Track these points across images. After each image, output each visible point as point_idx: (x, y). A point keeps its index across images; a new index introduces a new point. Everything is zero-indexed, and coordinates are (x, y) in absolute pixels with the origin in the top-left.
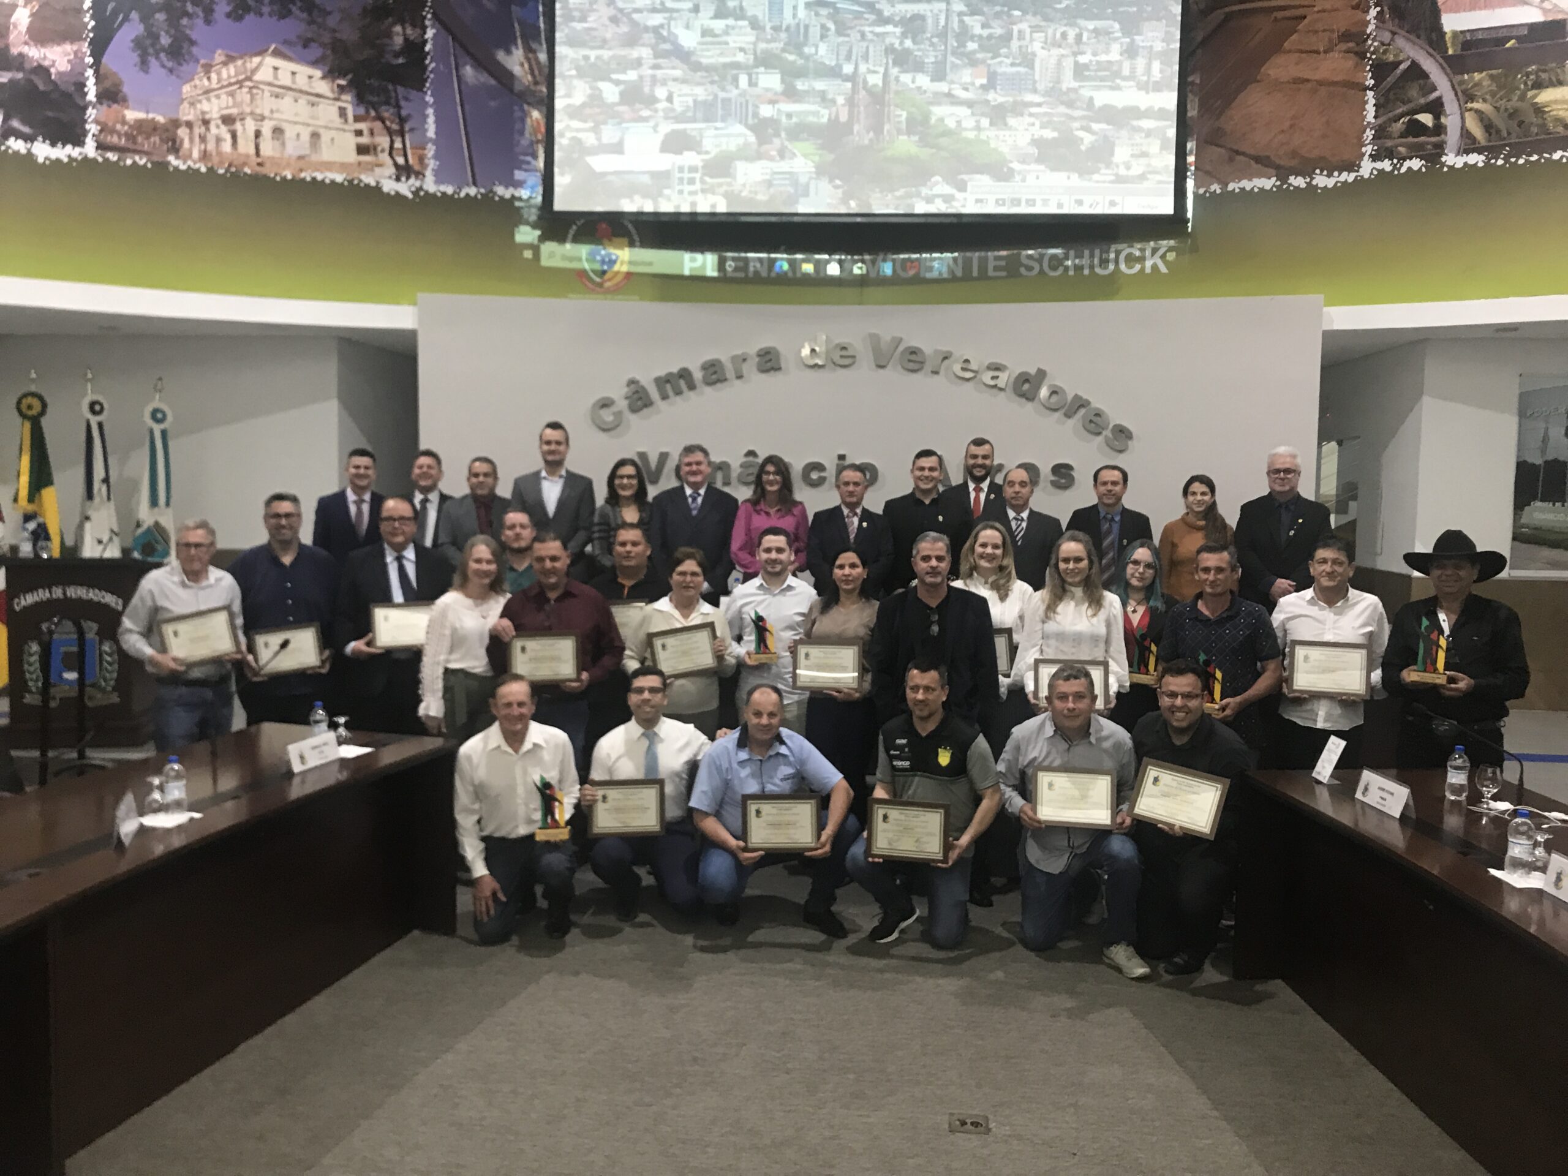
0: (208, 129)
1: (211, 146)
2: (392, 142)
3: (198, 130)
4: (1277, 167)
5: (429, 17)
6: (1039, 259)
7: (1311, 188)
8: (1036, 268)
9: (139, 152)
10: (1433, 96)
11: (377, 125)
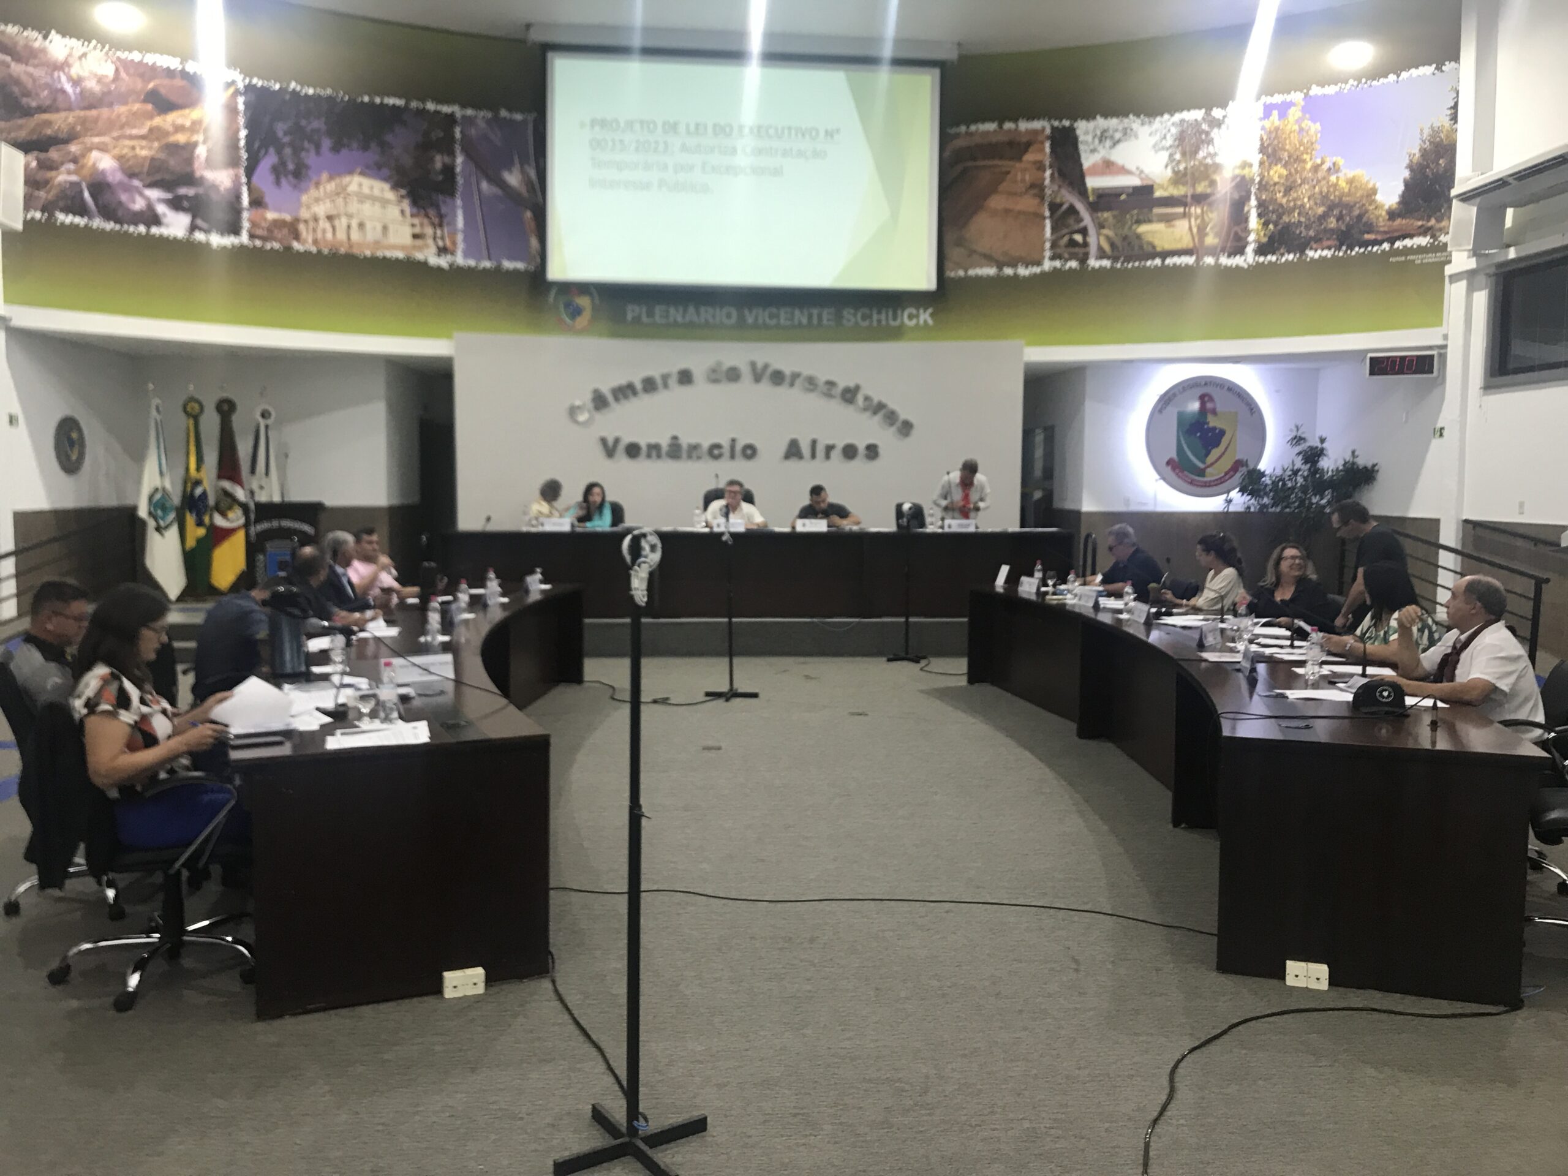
0: (317, 225)
1: (319, 235)
2: (435, 233)
3: (311, 224)
4: (997, 262)
5: (458, 148)
6: (855, 315)
7: (1016, 276)
8: (853, 320)
9: (275, 239)
10: (1082, 225)
11: (426, 221)
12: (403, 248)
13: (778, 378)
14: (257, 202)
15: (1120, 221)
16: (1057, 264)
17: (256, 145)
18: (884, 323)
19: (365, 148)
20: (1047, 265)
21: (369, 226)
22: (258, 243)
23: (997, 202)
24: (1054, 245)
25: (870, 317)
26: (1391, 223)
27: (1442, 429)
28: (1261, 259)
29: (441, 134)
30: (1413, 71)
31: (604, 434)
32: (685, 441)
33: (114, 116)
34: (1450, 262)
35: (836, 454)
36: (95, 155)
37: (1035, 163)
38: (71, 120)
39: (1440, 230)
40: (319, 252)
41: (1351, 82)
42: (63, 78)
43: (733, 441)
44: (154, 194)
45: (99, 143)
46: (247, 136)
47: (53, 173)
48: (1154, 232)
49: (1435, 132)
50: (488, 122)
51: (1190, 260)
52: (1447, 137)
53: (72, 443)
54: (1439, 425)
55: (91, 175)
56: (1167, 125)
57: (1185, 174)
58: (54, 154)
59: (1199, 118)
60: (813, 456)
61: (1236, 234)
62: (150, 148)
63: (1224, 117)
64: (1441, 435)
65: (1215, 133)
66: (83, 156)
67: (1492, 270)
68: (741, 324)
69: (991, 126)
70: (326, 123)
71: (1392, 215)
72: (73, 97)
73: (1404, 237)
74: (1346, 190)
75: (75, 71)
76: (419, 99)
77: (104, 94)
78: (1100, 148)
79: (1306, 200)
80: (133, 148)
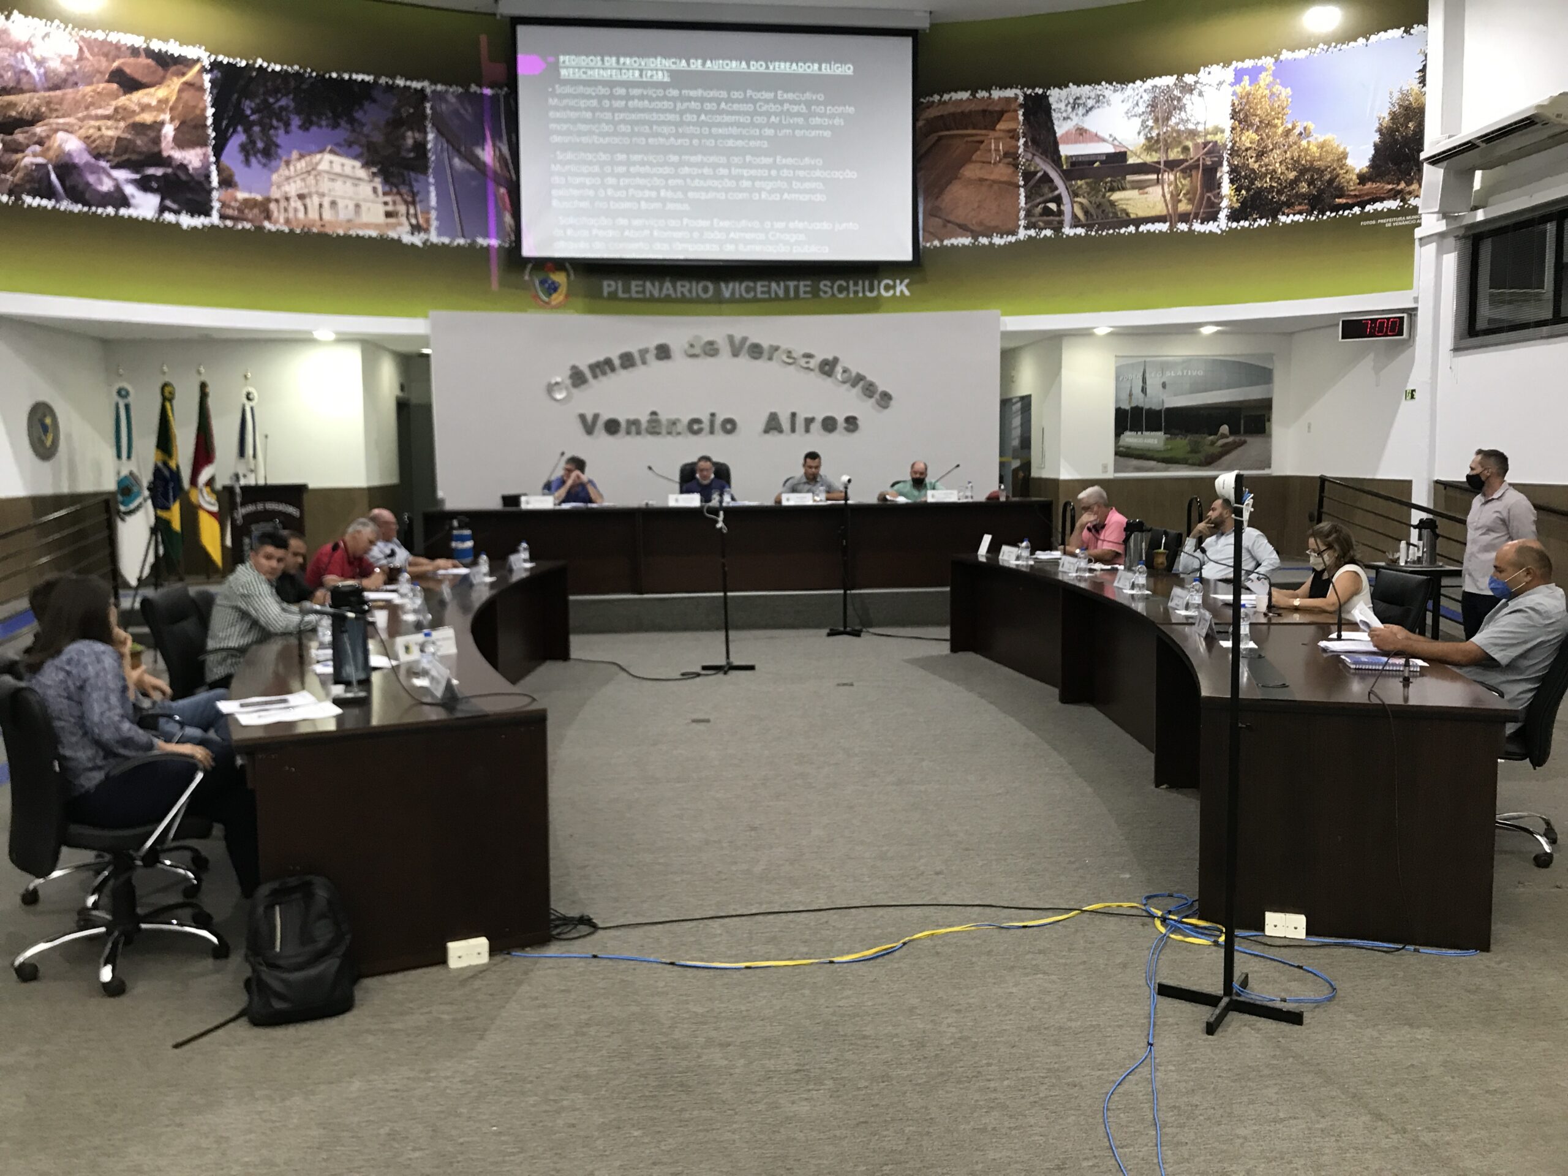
0: (289, 204)
1: (291, 215)
2: (408, 211)
3: (283, 204)
4: (972, 231)
5: (429, 126)
6: (832, 288)
7: (991, 244)
8: (830, 293)
9: (246, 220)
10: (1056, 193)
11: (398, 198)
12: (376, 226)
13: (756, 351)
14: (227, 182)
15: (1094, 189)
16: (1032, 232)
17: (224, 123)
18: (861, 295)
19: (335, 126)
20: (1022, 234)
21: (341, 204)
22: (229, 223)
23: (971, 171)
24: (1028, 214)
25: (847, 289)
26: (1361, 187)
27: (1413, 391)
28: (1234, 225)
29: (411, 111)
30: (1382, 33)
31: (582, 411)
32: (664, 417)
33: (79, 97)
34: (1419, 225)
35: (816, 427)
36: (61, 135)
37: (1009, 131)
38: (35, 101)
39: (1410, 193)
40: (291, 231)
41: (1321, 45)
42: (27, 59)
43: (713, 415)
44: (122, 175)
45: (64, 124)
46: (214, 115)
47: (20, 156)
48: (1128, 200)
49: (1405, 95)
50: (459, 97)
51: (1164, 227)
52: (1417, 100)
53: (45, 429)
54: (1409, 388)
55: (57, 157)
56: (1140, 91)
57: (1158, 141)
58: (19, 136)
59: (1171, 85)
60: (793, 430)
61: (1209, 198)
62: (116, 128)
63: (1196, 82)
64: (1412, 397)
65: (1187, 99)
66: (48, 137)
67: (1461, 232)
68: (718, 300)
69: (965, 95)
70: (293, 100)
71: (1363, 179)
72: (37, 79)
73: (1374, 201)
74: (1317, 155)
75: (37, 53)
76: (387, 76)
77: (68, 74)
78: (1073, 116)
79: (1277, 165)
80: (99, 129)
